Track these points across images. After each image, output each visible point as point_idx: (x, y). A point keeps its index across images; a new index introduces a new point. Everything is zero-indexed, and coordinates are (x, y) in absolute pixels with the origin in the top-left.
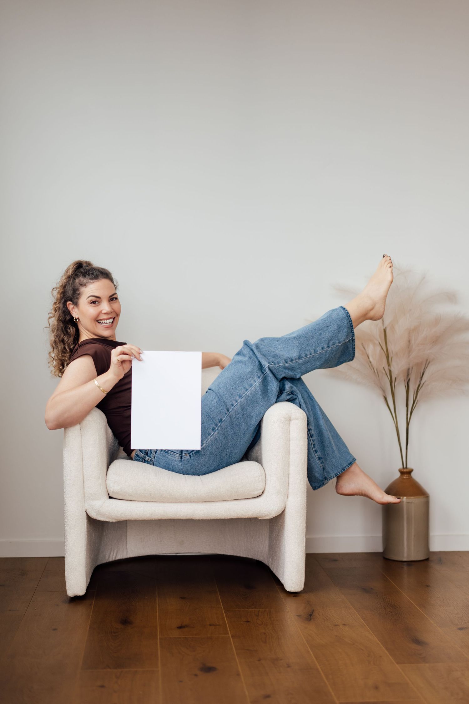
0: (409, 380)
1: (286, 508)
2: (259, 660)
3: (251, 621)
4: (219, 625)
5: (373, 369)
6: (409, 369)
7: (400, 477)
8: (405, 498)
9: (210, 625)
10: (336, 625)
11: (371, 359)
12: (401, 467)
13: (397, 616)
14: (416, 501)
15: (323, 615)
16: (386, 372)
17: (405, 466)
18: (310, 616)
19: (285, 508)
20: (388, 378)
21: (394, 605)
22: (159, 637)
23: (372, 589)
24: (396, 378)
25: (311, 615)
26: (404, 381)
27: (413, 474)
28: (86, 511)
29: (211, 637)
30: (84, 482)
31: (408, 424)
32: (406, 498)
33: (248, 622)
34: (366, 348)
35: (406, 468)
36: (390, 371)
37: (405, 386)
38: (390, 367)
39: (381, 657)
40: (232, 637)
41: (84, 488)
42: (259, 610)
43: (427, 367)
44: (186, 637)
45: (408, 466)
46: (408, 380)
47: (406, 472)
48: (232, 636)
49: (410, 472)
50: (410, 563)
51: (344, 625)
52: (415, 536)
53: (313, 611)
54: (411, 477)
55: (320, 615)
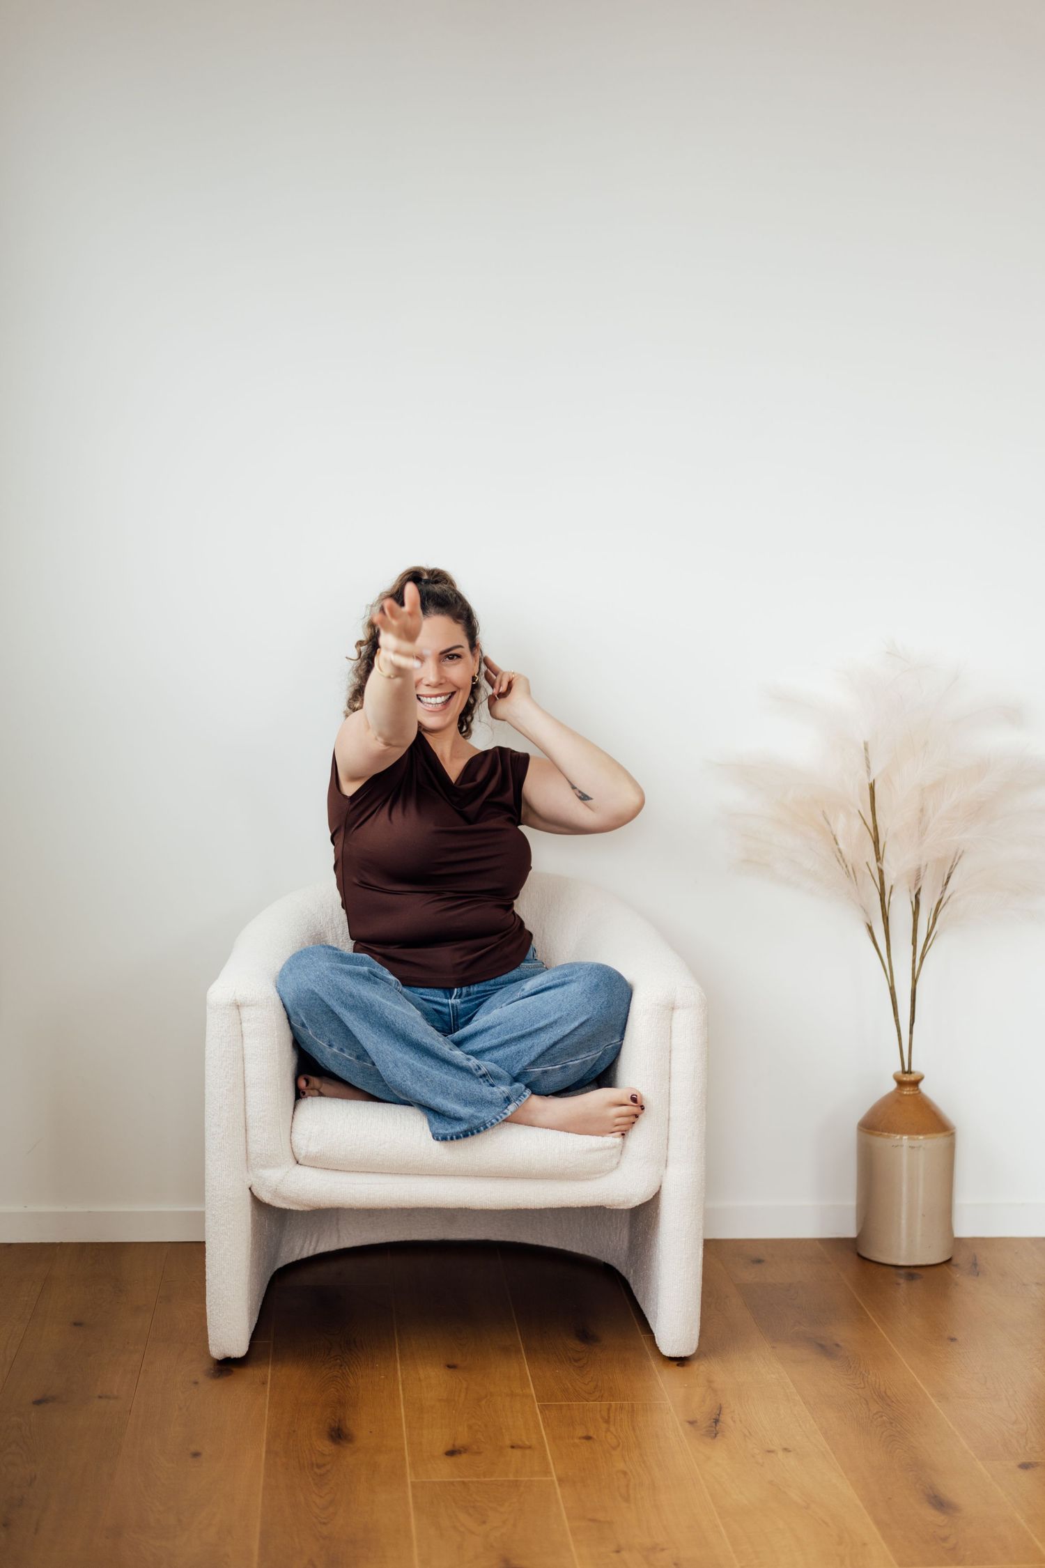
0: (920, 889)
1: (662, 1189)
2: (618, 1552)
3: (595, 1437)
4: (530, 1447)
5: (846, 866)
6: (919, 870)
7: (897, 1089)
8: (905, 1137)
9: (513, 1447)
10: (769, 1451)
11: (842, 846)
12: (900, 1069)
13: (894, 1425)
14: (928, 1144)
15: (741, 1421)
16: (872, 870)
17: (906, 1069)
18: (714, 1424)
19: (661, 1187)
20: (877, 886)
21: (885, 1393)
22: (409, 1481)
23: (837, 1345)
24: (892, 887)
25: (717, 1421)
26: (910, 891)
27: (923, 1086)
28: (250, 1189)
29: (517, 1481)
30: (246, 1130)
31: (915, 981)
32: (908, 1139)
33: (588, 1438)
34: (831, 822)
35: (910, 1072)
36: (881, 872)
37: (912, 903)
38: (882, 864)
39: (865, 1544)
40: (559, 1485)
41: (246, 1141)
42: (610, 1405)
43: (957, 864)
44: (465, 1480)
45: (913, 1069)
46: (917, 890)
47: (908, 1082)
48: (560, 1480)
49: (916, 1083)
50: (912, 1272)
51: (786, 1450)
52: (924, 1215)
53: (720, 1408)
54: (920, 1092)
55: (734, 1422)
